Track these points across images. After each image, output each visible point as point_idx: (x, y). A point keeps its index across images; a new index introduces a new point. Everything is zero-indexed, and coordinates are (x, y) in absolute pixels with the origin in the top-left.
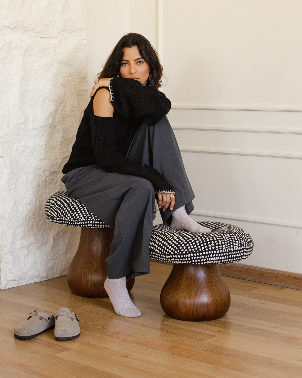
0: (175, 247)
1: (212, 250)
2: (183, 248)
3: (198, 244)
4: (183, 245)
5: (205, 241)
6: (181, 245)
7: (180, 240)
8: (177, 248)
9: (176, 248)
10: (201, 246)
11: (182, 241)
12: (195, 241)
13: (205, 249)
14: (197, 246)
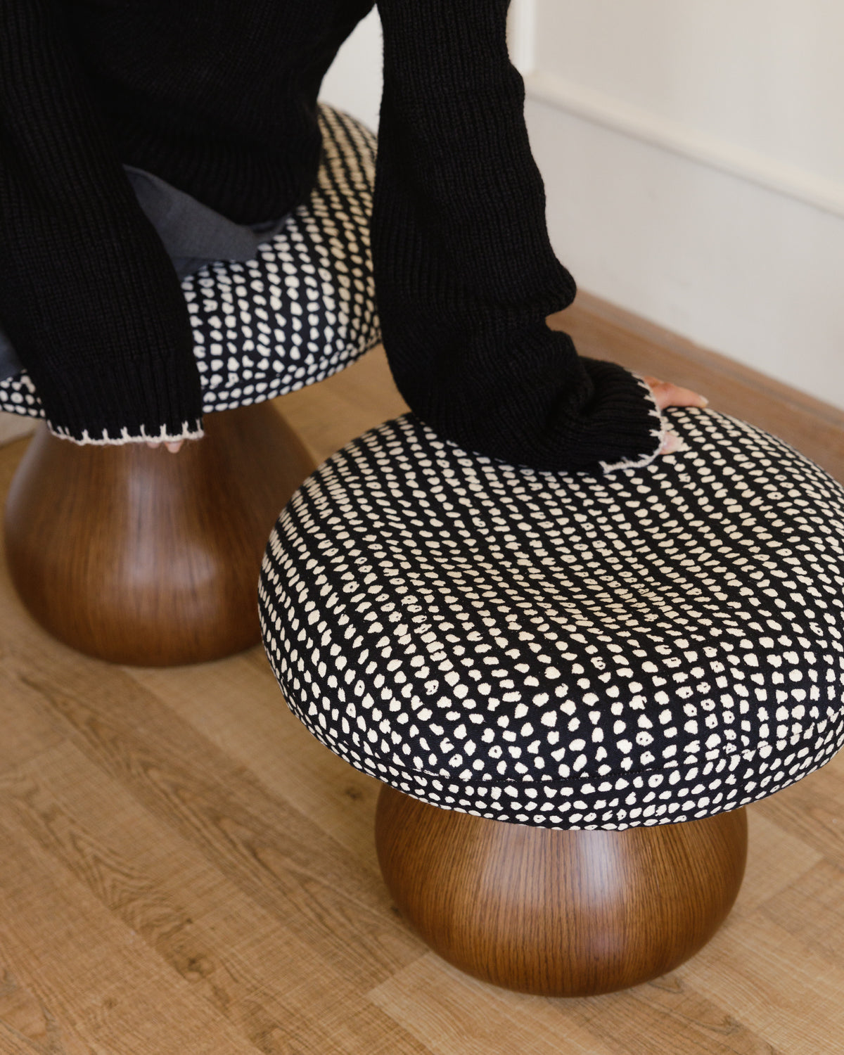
0: (414, 731)
1: (638, 769)
2: (459, 746)
3: (553, 738)
4: (460, 732)
5: (595, 717)
6: (450, 727)
7: (446, 690)
8: (424, 744)
9: (417, 737)
10: (568, 751)
11: (457, 705)
12: (535, 715)
13: (592, 766)
14: (546, 750)
